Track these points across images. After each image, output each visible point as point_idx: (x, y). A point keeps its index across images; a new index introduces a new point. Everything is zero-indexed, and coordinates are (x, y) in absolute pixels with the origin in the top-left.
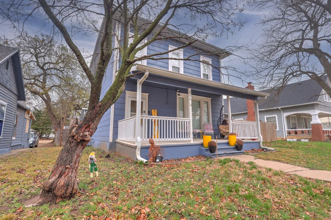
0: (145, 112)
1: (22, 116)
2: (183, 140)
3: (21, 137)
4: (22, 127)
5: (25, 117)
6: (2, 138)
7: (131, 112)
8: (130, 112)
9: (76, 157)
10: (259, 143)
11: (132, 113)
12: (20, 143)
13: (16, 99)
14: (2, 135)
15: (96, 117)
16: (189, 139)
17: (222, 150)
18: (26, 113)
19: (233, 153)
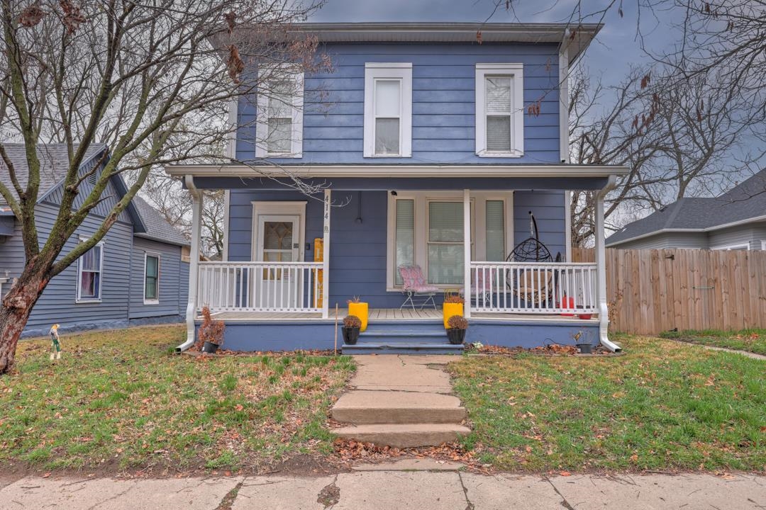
0: (298, 247)
1: (170, 259)
2: (307, 312)
3: (177, 299)
4: (178, 281)
5: (182, 260)
6: (101, 301)
7: (266, 247)
8: (263, 248)
9: (7, 328)
10: (597, 326)
11: (267, 251)
12: (177, 312)
13: (130, 230)
14: (100, 298)
15: (30, 276)
16: (319, 310)
17: (403, 339)
18: (183, 251)
19: (417, 349)
